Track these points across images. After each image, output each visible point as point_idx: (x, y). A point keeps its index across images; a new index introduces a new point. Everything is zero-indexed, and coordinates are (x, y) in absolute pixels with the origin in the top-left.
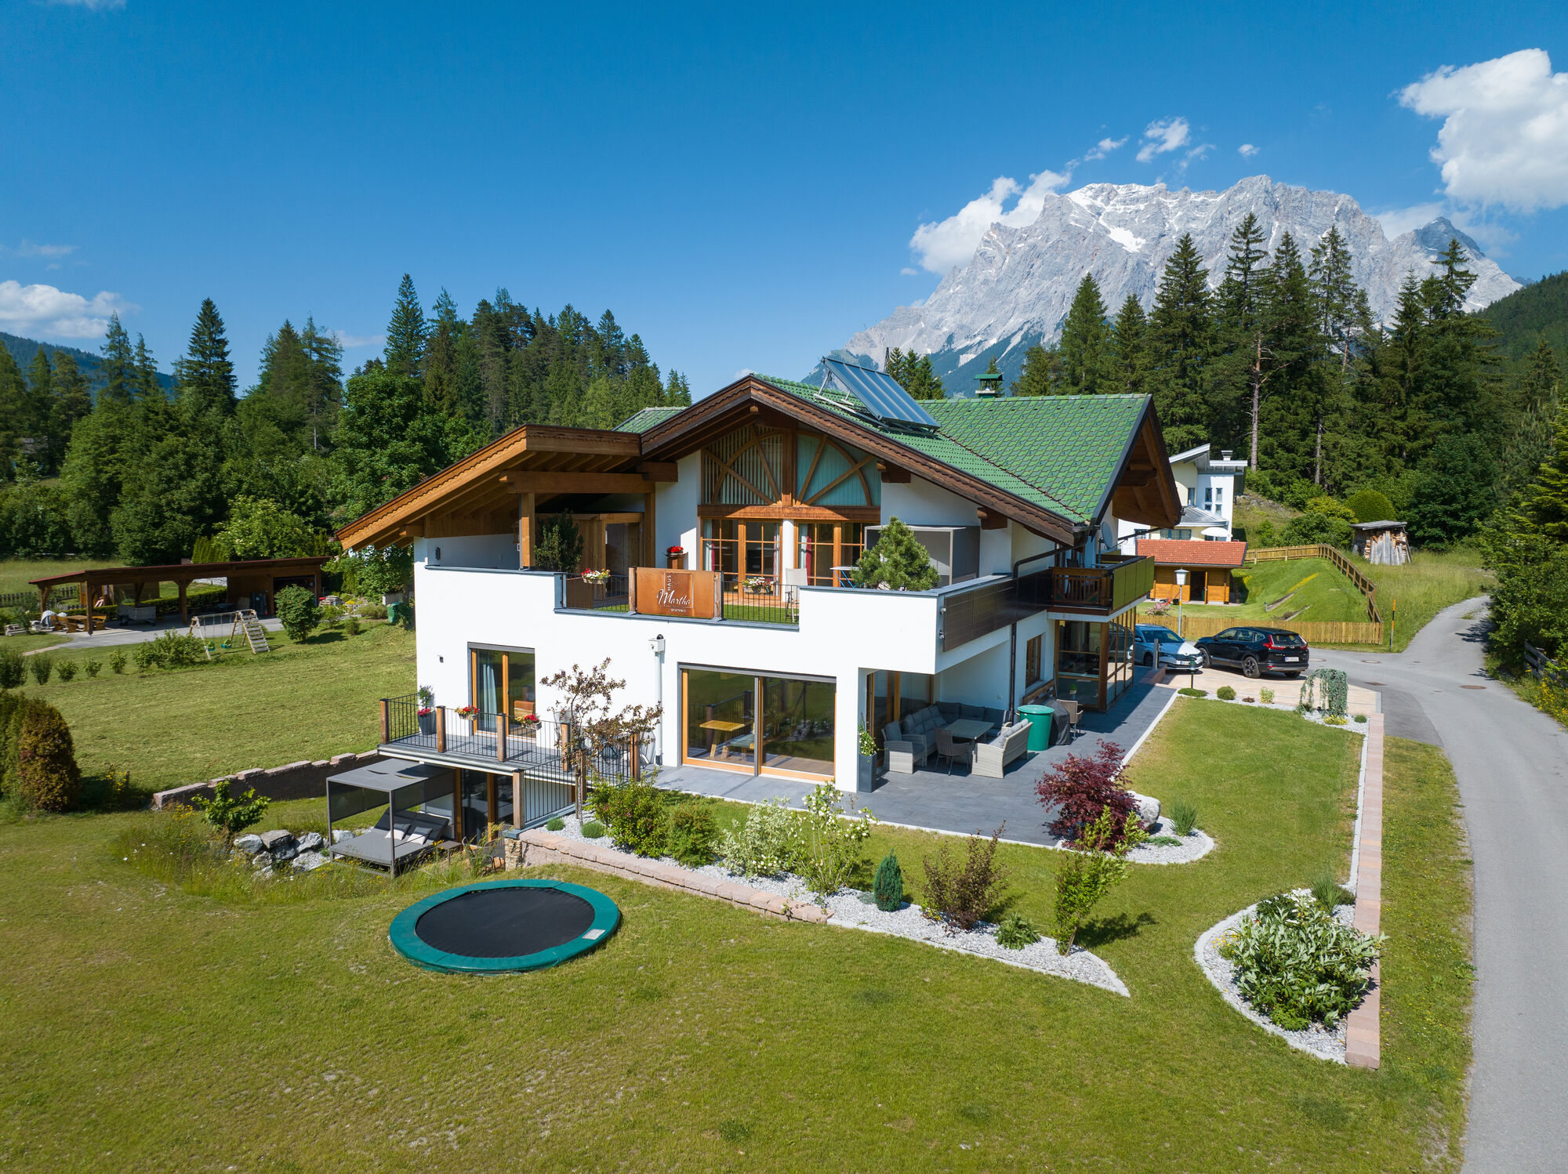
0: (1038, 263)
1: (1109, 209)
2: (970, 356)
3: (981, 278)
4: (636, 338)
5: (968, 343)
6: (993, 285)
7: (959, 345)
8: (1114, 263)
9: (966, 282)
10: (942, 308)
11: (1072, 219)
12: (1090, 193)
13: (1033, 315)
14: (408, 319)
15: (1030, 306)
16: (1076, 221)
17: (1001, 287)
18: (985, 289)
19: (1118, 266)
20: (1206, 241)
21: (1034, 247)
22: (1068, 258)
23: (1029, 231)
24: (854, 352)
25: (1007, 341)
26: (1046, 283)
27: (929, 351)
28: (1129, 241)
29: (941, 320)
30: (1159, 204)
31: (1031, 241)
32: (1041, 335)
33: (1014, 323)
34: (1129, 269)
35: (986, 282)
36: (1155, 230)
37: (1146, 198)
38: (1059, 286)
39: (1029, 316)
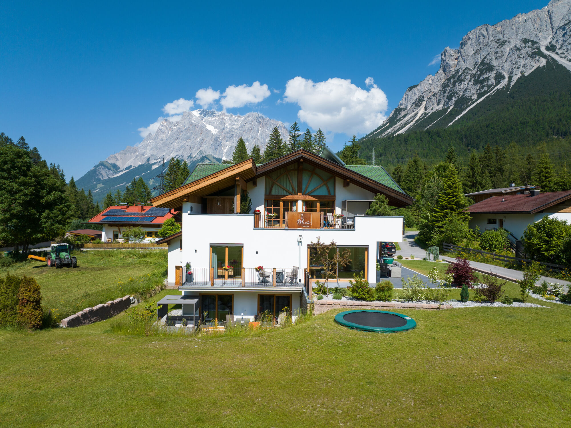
0: (181, 135)
1: (206, 118)
2: (157, 166)
3: (160, 138)
5: (155, 161)
6: (165, 141)
7: (152, 162)
8: (208, 137)
9: (154, 139)
10: (145, 147)
11: (193, 120)
12: (199, 112)
13: (180, 153)
15: (178, 150)
16: (195, 121)
17: (168, 142)
18: (161, 142)
20: (238, 132)
21: (179, 129)
22: (192, 133)
23: (178, 123)
24: (110, 162)
26: (184, 142)
27: (140, 164)
28: (213, 130)
29: (145, 152)
30: (223, 118)
31: (178, 126)
33: (173, 155)
34: (213, 139)
35: (162, 140)
36: (221, 127)
38: (189, 143)
39: (178, 153)
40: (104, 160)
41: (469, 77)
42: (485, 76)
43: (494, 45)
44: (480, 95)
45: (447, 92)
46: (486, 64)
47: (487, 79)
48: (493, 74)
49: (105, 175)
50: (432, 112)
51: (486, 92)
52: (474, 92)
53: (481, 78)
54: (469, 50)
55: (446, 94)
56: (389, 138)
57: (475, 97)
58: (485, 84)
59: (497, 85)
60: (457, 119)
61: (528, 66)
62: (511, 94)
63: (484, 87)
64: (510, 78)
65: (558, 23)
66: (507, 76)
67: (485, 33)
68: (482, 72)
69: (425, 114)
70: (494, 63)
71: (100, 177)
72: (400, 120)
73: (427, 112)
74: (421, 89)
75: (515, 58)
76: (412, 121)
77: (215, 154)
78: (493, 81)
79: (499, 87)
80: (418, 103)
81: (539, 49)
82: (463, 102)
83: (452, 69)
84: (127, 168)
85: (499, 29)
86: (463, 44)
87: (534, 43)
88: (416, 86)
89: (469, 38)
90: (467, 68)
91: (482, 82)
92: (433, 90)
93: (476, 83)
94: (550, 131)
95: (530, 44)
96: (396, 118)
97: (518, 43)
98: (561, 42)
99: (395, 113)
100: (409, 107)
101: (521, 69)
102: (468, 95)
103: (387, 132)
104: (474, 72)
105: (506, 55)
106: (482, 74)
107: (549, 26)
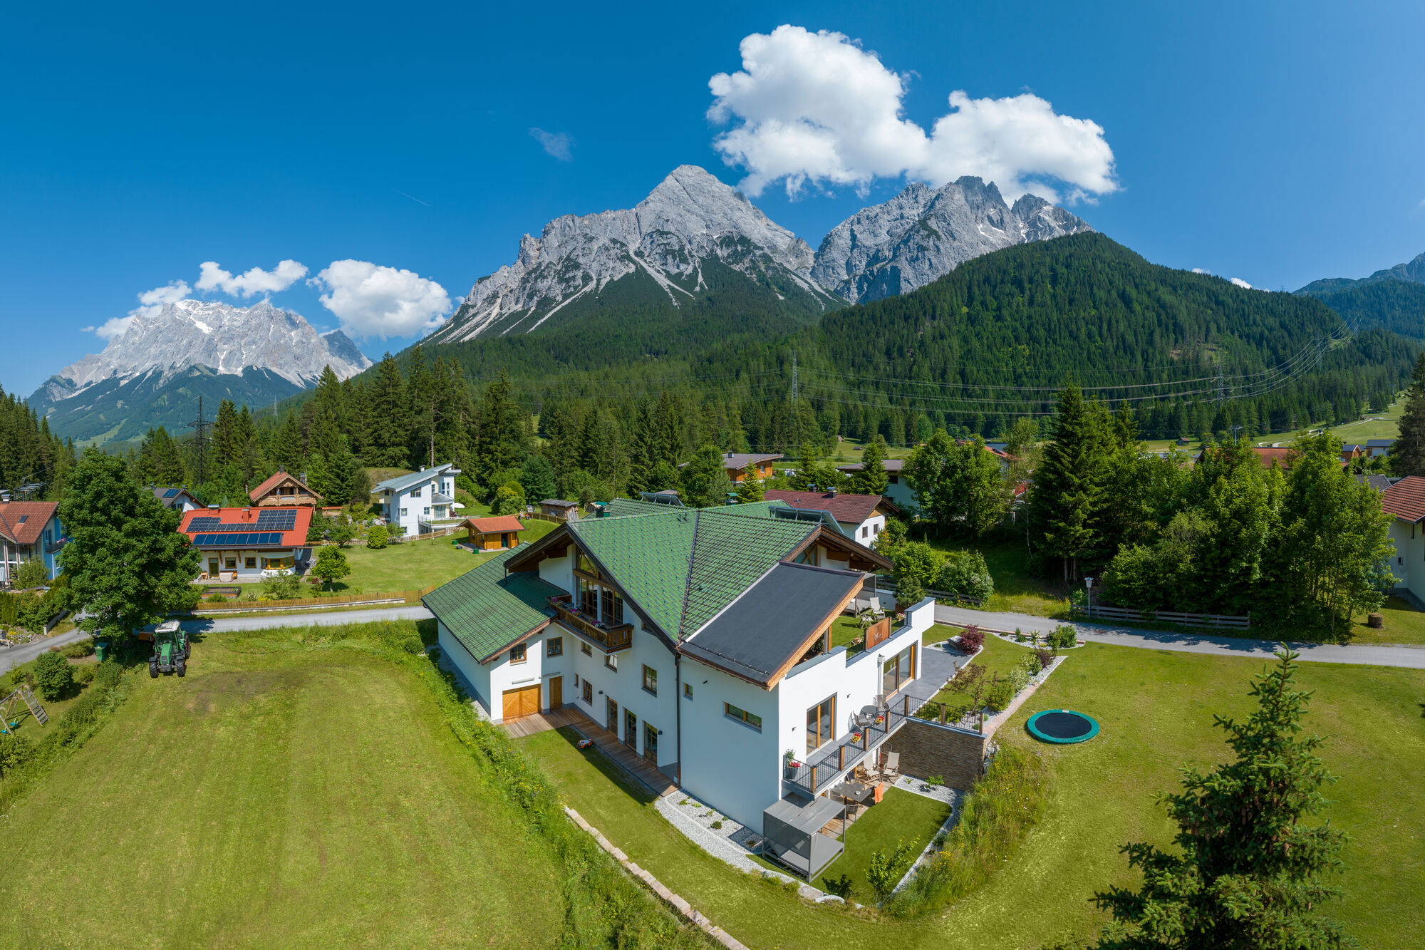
0: (160, 335)
1: (195, 312)
2: (126, 381)
3: (131, 341)
5: (124, 374)
6: (137, 345)
7: (120, 375)
8: (198, 338)
9: (123, 343)
10: (111, 355)
11: (177, 315)
12: (187, 303)
13: (158, 361)
15: (156, 357)
16: (179, 317)
17: (142, 346)
18: (133, 347)
19: (200, 340)
20: (241, 331)
22: (175, 334)
23: (156, 320)
24: (63, 376)
25: (145, 374)
26: (164, 346)
27: (104, 377)
28: (204, 328)
29: (110, 361)
30: (219, 312)
32: (162, 372)
33: (148, 365)
34: (205, 341)
35: (133, 343)
36: (217, 323)
37: (213, 309)
38: (170, 348)
39: (156, 362)
40: (56, 373)
41: (552, 273)
42: (571, 274)
43: (581, 239)
44: (565, 297)
45: (528, 288)
46: (572, 260)
47: (574, 278)
48: (579, 274)
49: (58, 395)
50: (509, 312)
51: (572, 294)
52: (559, 292)
53: (567, 276)
54: (553, 240)
55: (526, 292)
56: (452, 345)
57: (559, 298)
58: (571, 283)
59: (584, 286)
60: (539, 323)
61: (617, 269)
62: (600, 299)
63: (569, 287)
64: (599, 280)
65: (646, 229)
66: (595, 278)
67: (571, 224)
68: (567, 270)
69: (501, 315)
70: (581, 260)
71: (52, 397)
72: (468, 320)
73: (503, 312)
74: (494, 282)
75: (603, 258)
76: (484, 322)
77: (208, 362)
78: (579, 282)
79: (587, 289)
80: (491, 300)
81: (628, 253)
82: (546, 303)
83: (534, 262)
84: (87, 385)
85: (586, 222)
86: (546, 233)
87: (623, 245)
88: (488, 278)
89: (553, 227)
90: (551, 263)
91: (567, 281)
92: (509, 285)
93: (561, 280)
94: (643, 348)
95: (618, 245)
96: (463, 317)
97: (607, 242)
98: (649, 250)
99: (461, 311)
100: (479, 304)
101: (610, 272)
102: (551, 295)
103: (450, 337)
104: (559, 268)
105: (594, 253)
106: (567, 271)
107: (637, 230)
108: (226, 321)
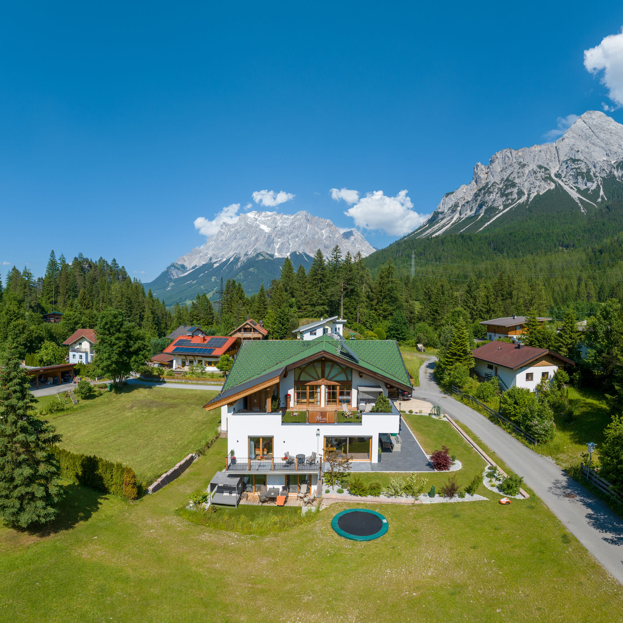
0: (238, 235)
1: (259, 219)
2: (217, 265)
3: (220, 239)
4: (123, 267)
5: (216, 260)
6: (224, 242)
7: (214, 261)
8: (261, 235)
9: (215, 240)
10: (208, 249)
11: (249, 221)
12: (253, 214)
13: (237, 251)
14: (53, 264)
15: (236, 249)
16: (250, 222)
17: (227, 242)
18: (221, 243)
19: (263, 236)
20: (289, 230)
21: (237, 230)
22: (247, 233)
23: (235, 225)
24: (179, 263)
25: (229, 260)
26: (241, 241)
27: (204, 263)
28: (266, 229)
29: (207, 253)
30: (275, 218)
31: (236, 228)
32: (240, 258)
33: (231, 254)
34: (266, 237)
35: (222, 241)
36: (274, 225)
37: (271, 216)
38: (244, 242)
39: (236, 252)
40: (174, 262)
41: (496, 190)
42: (509, 191)
43: (516, 166)
44: (505, 206)
45: (479, 201)
46: (510, 181)
47: (511, 193)
48: (515, 190)
49: (176, 274)
50: (465, 217)
51: (510, 204)
52: (501, 203)
53: (506, 192)
54: (497, 167)
55: (478, 203)
56: (428, 239)
57: (501, 207)
58: (510, 197)
59: (519, 199)
60: (486, 225)
61: (542, 187)
62: (529, 208)
63: (508, 199)
64: (529, 195)
65: (563, 158)
66: (526, 193)
67: (509, 155)
68: (507, 187)
69: (460, 219)
70: (517, 181)
71: (172, 276)
72: (438, 222)
73: (462, 217)
74: (457, 196)
75: (532, 179)
76: (448, 224)
77: (268, 250)
78: (515, 196)
79: (521, 201)
80: (453, 209)
81: (550, 175)
82: (492, 210)
83: (483, 182)
84: (193, 268)
85: (520, 154)
86: (492, 162)
87: (546, 169)
88: (452, 193)
89: (497, 158)
90: (495, 182)
91: (507, 195)
92: (466, 198)
93: (502, 195)
95: (543, 170)
96: (434, 220)
97: (535, 168)
98: (565, 173)
99: (434, 216)
100: (446, 211)
101: (537, 189)
102: (495, 205)
103: (426, 233)
104: (501, 186)
105: (526, 175)
106: (507, 188)
107: (557, 159)
108: (279, 224)
